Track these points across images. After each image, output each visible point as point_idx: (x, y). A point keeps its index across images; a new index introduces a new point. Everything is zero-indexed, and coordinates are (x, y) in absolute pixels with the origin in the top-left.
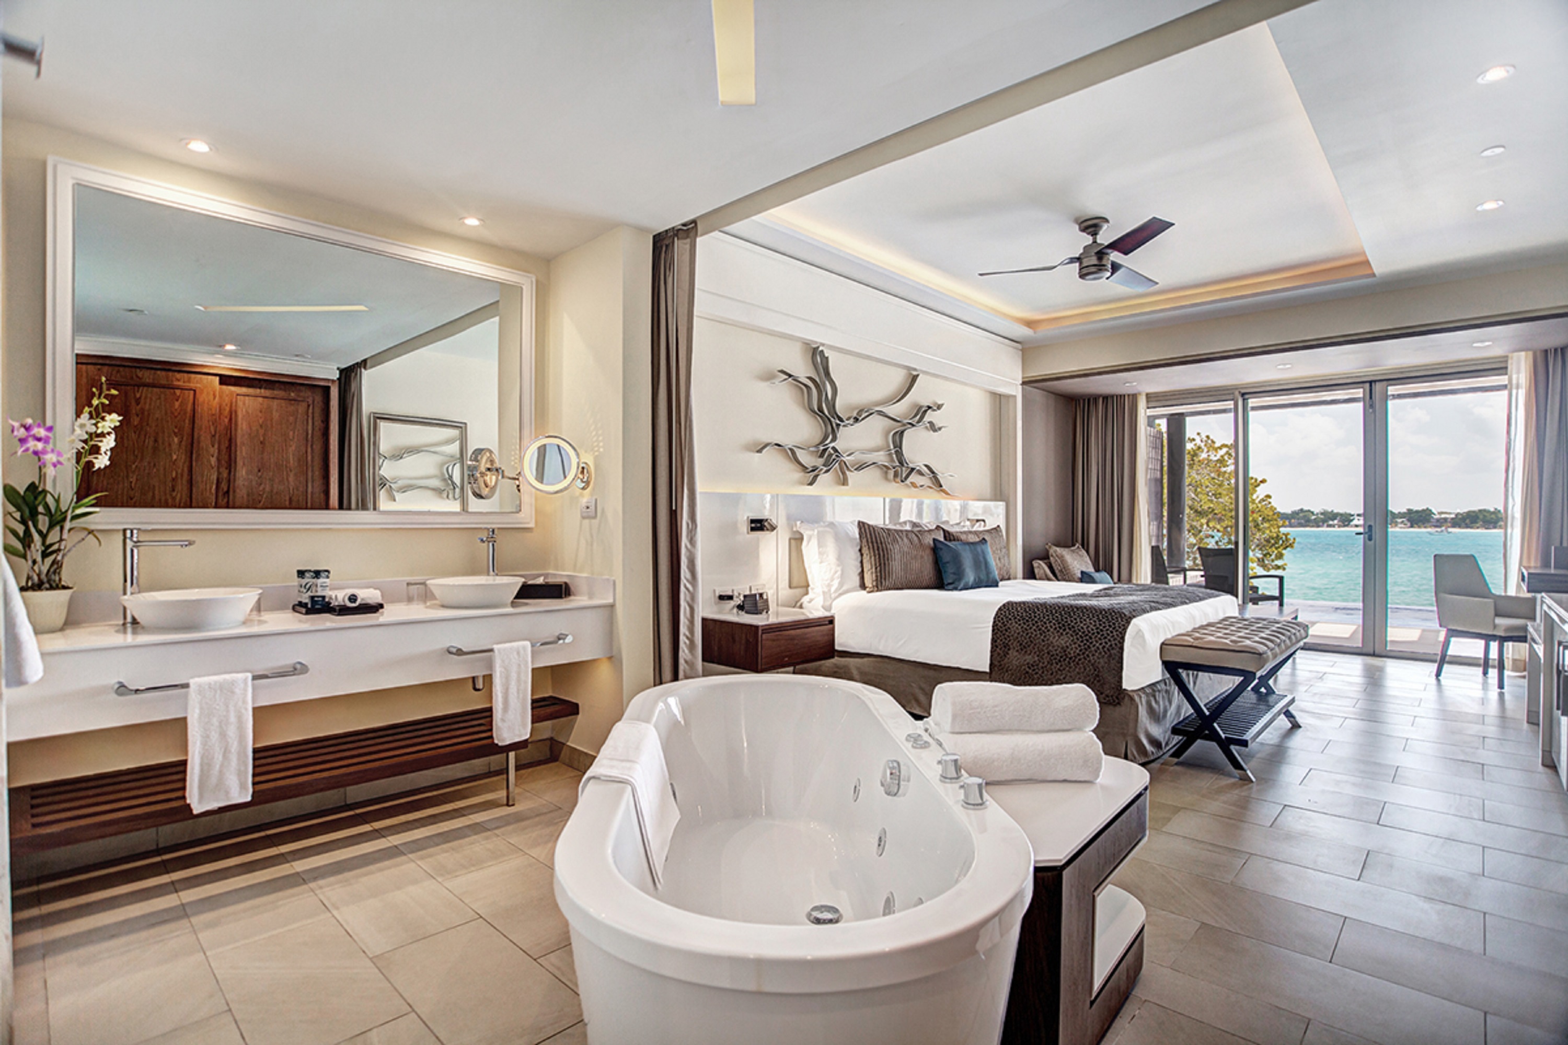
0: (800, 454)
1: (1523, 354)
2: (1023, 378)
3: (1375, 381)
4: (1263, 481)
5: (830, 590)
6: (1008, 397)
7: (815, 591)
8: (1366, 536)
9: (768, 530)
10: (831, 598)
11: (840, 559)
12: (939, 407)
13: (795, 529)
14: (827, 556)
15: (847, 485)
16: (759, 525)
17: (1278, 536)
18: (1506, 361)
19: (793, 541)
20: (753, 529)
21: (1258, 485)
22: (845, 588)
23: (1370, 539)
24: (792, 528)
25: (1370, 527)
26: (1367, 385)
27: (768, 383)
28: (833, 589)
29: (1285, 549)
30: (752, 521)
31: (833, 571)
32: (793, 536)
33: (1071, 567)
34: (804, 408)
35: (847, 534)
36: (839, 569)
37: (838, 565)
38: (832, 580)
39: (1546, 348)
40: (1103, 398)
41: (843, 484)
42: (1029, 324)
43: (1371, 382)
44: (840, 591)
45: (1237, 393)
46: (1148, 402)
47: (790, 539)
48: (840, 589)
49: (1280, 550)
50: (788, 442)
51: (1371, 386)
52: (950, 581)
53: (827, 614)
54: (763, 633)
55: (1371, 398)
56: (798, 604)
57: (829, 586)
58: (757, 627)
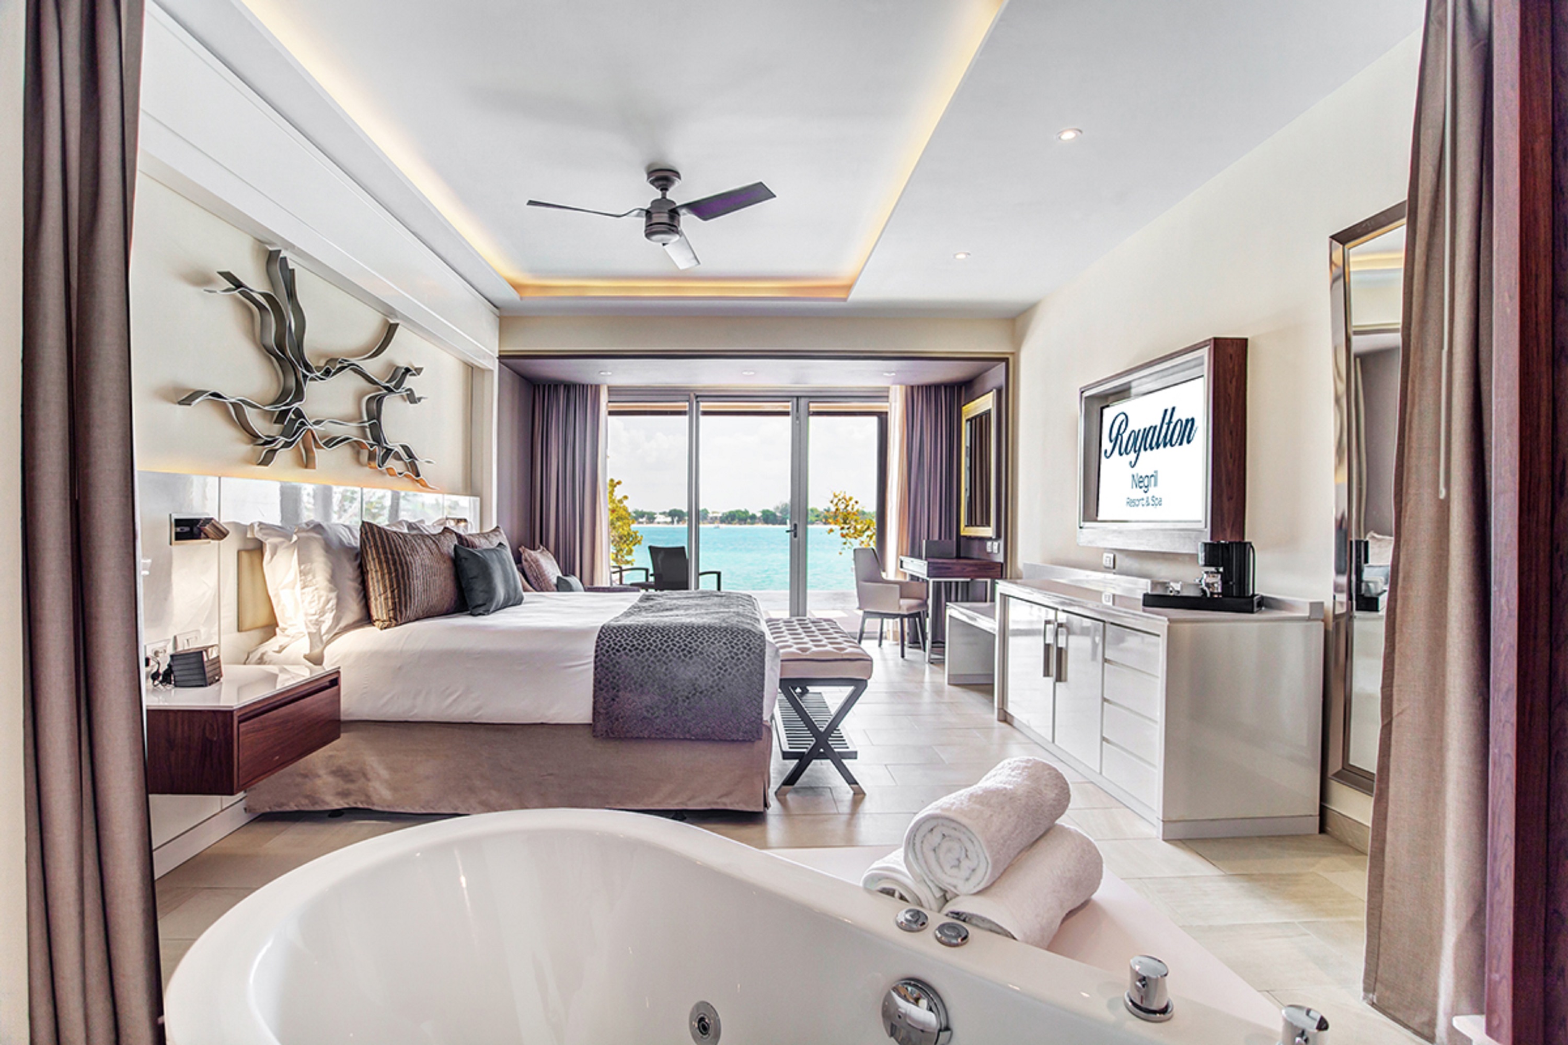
0: (252, 416)
1: (898, 386)
2: (500, 351)
3: (801, 397)
4: (619, 483)
5: (319, 629)
6: (483, 371)
7: (287, 632)
8: (793, 533)
9: (207, 537)
10: (322, 641)
11: (334, 580)
12: (419, 371)
13: (249, 535)
14: (314, 577)
15: (314, 468)
16: (187, 529)
17: (629, 534)
18: (888, 392)
19: (245, 556)
20: (179, 537)
21: (615, 486)
22: (342, 624)
23: (795, 536)
24: (246, 534)
25: (795, 525)
26: (795, 400)
28: (324, 628)
29: (634, 545)
30: (179, 522)
31: (323, 599)
32: (241, 548)
33: (546, 573)
34: (254, 341)
35: (341, 542)
36: (333, 595)
37: (331, 590)
38: (323, 613)
39: (912, 384)
40: (565, 386)
42: (516, 287)
43: (798, 397)
44: (336, 631)
45: (692, 395)
46: (609, 395)
47: (239, 552)
48: (337, 625)
49: (630, 546)
50: (231, 394)
51: (798, 400)
52: (480, 602)
54: (238, 721)
55: (797, 411)
56: (257, 655)
57: (318, 623)
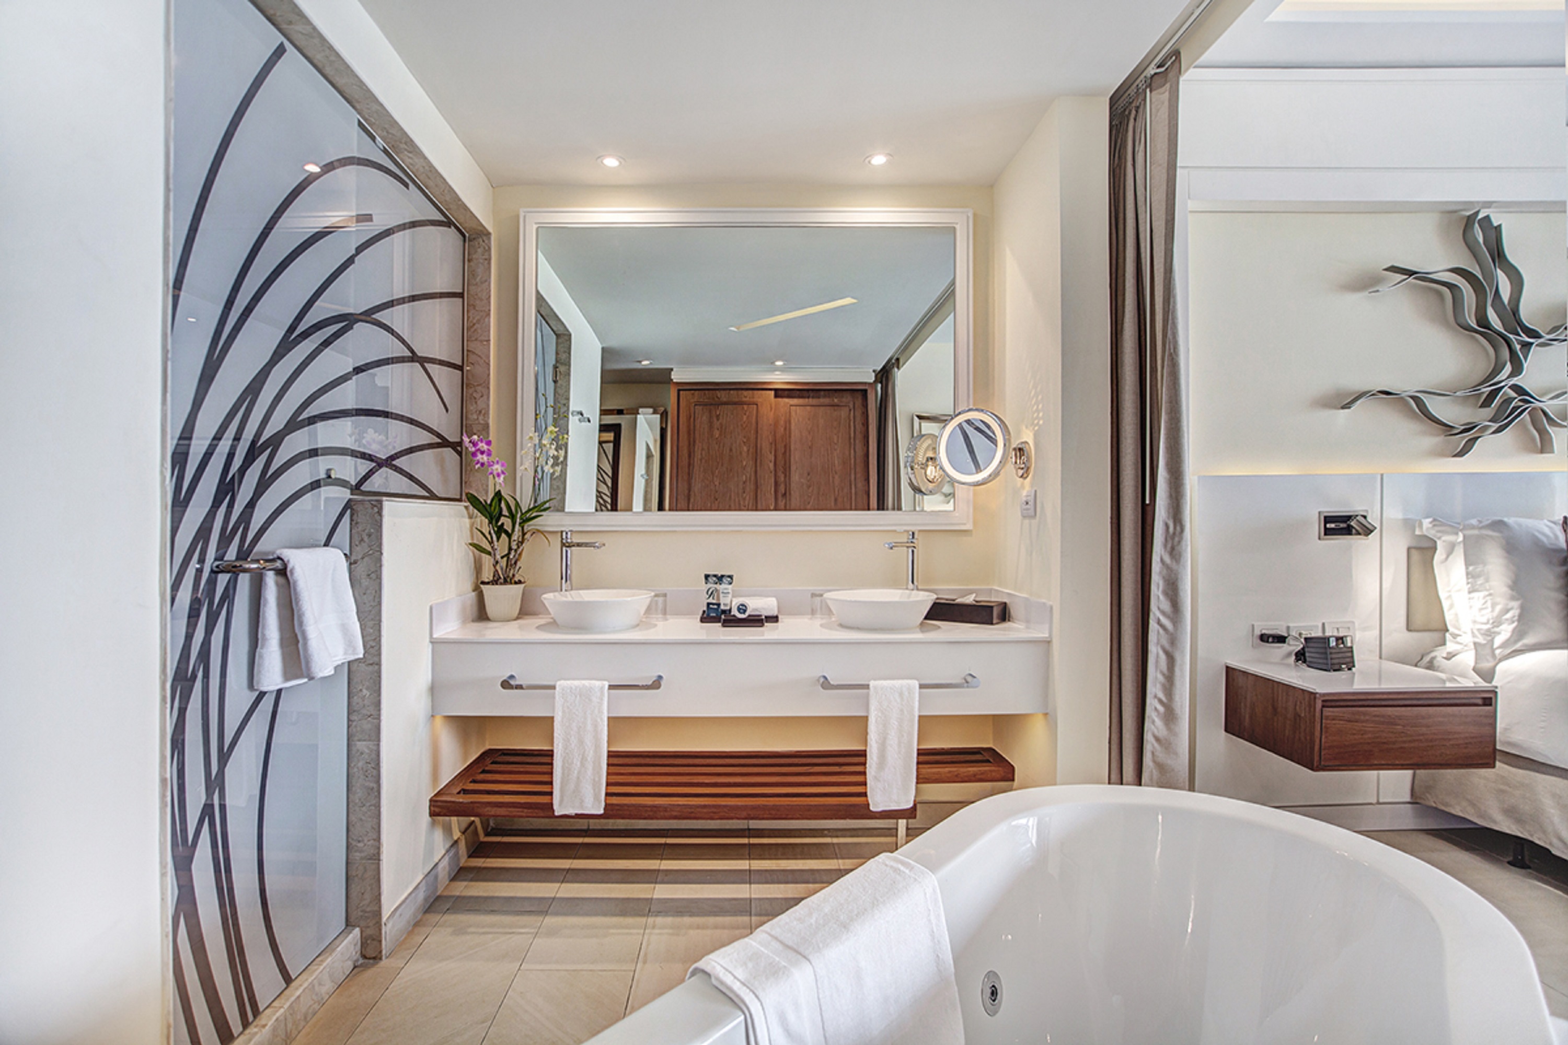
0: (1435, 406)
5: (1492, 641)
7: (1459, 639)
9: (1359, 534)
10: (1494, 655)
11: (1517, 587)
13: (1418, 532)
14: (1487, 580)
15: (1552, 452)
16: (1343, 525)
19: (1415, 554)
20: (1328, 532)
22: (1529, 640)
24: (1414, 531)
27: (1366, 293)
28: (1498, 641)
30: (1328, 519)
31: (1498, 608)
32: (1414, 544)
34: (1445, 323)
35: (1537, 543)
36: (1516, 604)
37: (1513, 598)
38: (1497, 622)
41: (1542, 452)
44: (1518, 646)
47: (1409, 549)
48: (1516, 642)
50: (1405, 385)
53: (1482, 684)
54: (1323, 706)
56: (1427, 659)
57: (1490, 635)
58: (1313, 695)
